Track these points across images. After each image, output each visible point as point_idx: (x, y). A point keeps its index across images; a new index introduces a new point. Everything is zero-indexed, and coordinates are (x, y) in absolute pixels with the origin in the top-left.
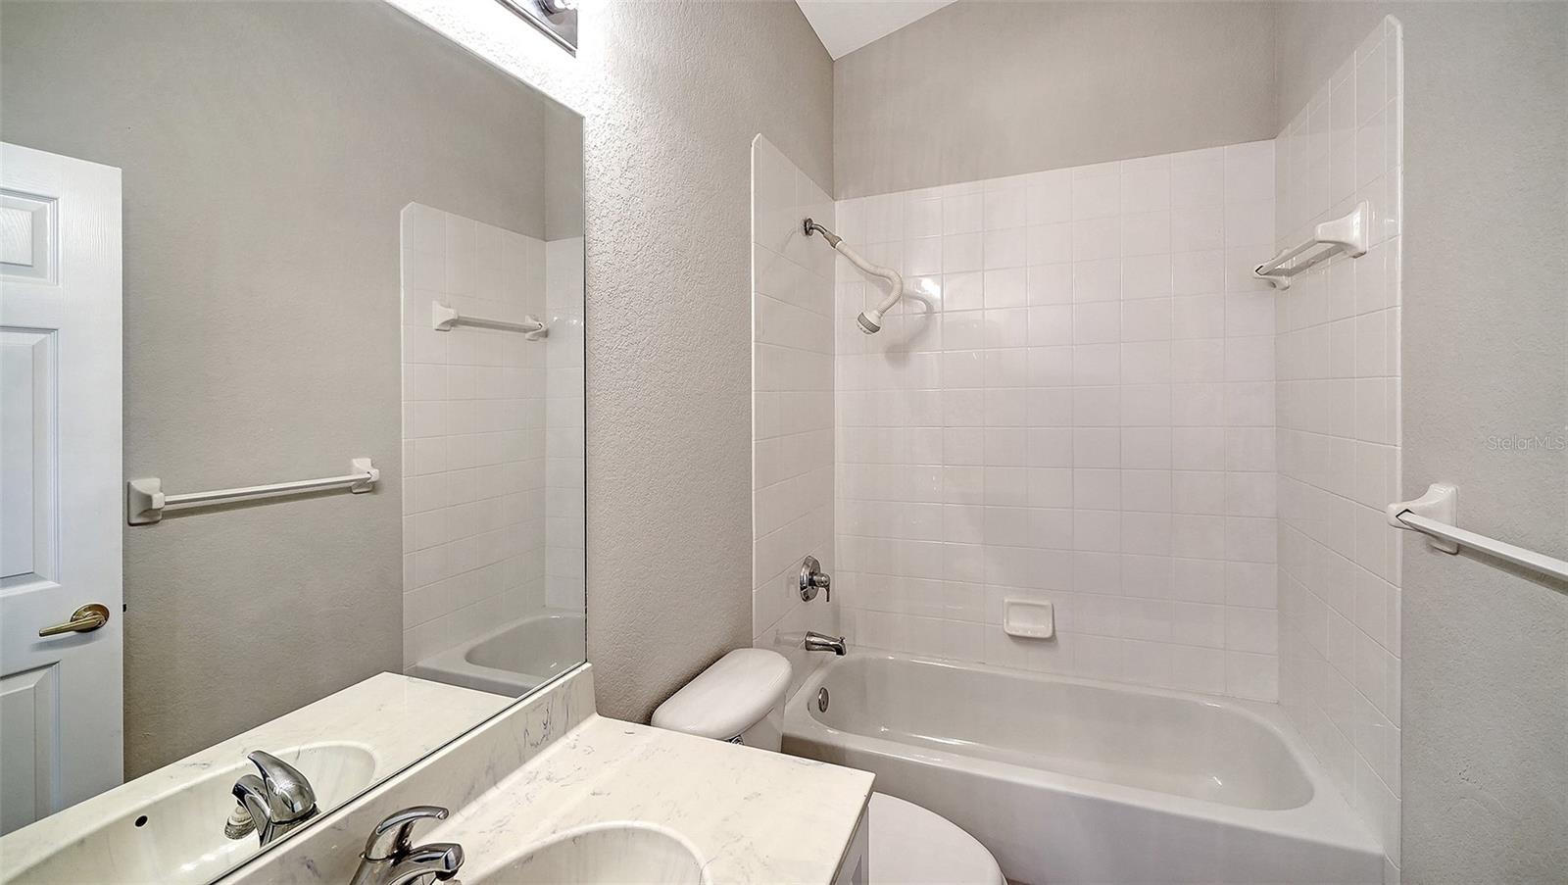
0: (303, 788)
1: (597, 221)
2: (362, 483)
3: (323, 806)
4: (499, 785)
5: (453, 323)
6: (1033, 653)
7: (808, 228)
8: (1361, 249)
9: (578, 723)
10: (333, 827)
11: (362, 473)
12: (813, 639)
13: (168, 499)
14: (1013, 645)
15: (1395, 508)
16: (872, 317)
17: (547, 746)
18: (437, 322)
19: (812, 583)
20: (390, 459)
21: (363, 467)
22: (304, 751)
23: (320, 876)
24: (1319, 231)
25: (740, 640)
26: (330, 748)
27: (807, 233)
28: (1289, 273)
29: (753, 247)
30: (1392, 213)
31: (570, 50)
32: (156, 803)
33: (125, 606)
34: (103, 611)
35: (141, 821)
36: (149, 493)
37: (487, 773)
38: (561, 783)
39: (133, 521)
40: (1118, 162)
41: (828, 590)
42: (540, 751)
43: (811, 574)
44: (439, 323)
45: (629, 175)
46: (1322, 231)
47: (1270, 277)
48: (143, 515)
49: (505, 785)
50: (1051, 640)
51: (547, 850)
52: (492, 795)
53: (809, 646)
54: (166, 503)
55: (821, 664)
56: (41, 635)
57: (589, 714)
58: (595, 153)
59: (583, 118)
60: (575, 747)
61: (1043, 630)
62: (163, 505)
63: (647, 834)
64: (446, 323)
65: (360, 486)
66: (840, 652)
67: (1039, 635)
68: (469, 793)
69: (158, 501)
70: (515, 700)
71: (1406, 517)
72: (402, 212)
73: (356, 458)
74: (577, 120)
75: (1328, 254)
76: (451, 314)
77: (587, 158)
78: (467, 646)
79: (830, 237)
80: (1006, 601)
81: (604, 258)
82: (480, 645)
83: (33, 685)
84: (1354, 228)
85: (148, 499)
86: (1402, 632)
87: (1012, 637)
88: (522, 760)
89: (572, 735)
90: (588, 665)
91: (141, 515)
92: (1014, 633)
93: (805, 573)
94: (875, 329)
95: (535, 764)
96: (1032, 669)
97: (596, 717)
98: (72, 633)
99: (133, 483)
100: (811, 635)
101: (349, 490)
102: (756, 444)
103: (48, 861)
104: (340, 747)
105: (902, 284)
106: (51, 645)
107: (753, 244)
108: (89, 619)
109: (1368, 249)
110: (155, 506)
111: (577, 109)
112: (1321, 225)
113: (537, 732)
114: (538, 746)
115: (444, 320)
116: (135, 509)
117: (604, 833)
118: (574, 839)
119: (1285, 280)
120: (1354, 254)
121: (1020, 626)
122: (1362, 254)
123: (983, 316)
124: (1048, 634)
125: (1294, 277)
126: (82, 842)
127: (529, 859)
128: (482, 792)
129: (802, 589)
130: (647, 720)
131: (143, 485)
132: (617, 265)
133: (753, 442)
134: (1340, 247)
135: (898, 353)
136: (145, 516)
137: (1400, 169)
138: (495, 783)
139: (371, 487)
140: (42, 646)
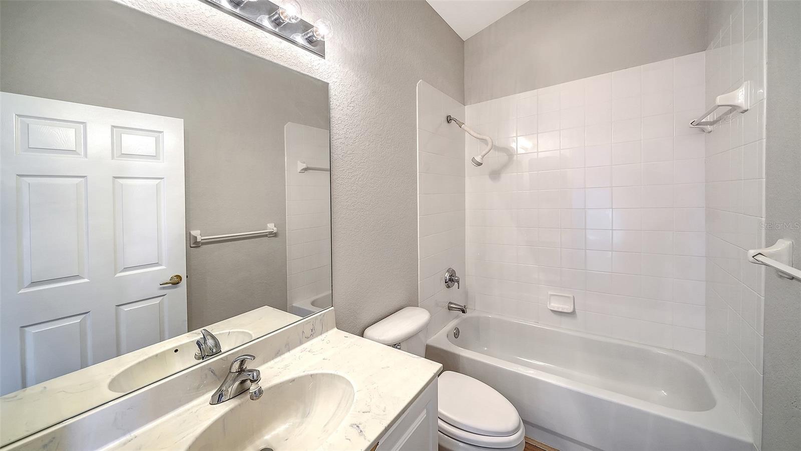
0: (217, 345)
1: (336, 126)
2: (271, 233)
3: (223, 351)
4: (291, 352)
5: (306, 169)
6: (565, 320)
7: (449, 120)
8: (745, 108)
9: (327, 331)
10: (221, 359)
11: (271, 229)
12: (452, 306)
13: (203, 238)
14: (552, 314)
15: (752, 252)
16: (478, 159)
17: (313, 339)
18: (299, 170)
19: (451, 280)
20: (281, 224)
21: (271, 227)
22: (232, 332)
23: (216, 376)
24: (718, 99)
25: (412, 302)
26: (240, 332)
27: (448, 122)
28: (712, 123)
29: (417, 131)
30: (761, 86)
31: (322, 56)
32: (181, 345)
33: (187, 276)
34: (179, 277)
35: (176, 351)
36: (196, 235)
37: (286, 346)
38: (314, 353)
39: (192, 246)
40: (610, 73)
41: (458, 284)
42: (309, 340)
43: (451, 276)
44: (300, 169)
45: (352, 105)
46: (720, 100)
47: (699, 126)
48: (193, 244)
49: (293, 352)
50: (573, 314)
51: (300, 378)
52: (287, 355)
53: (450, 308)
54: (202, 240)
55: (457, 317)
56: (161, 285)
57: (332, 328)
58: (335, 97)
59: (328, 84)
60: (323, 340)
61: (568, 308)
62: (200, 240)
63: (339, 377)
64: (302, 170)
65: (270, 234)
66: (464, 312)
67: (565, 311)
68: (278, 353)
69: (199, 239)
70: (302, 318)
71: (760, 258)
72: (285, 126)
73: (268, 223)
74: (325, 86)
75: (730, 111)
76: (304, 166)
77: (331, 100)
78: (313, 298)
79: (458, 123)
80: (549, 293)
81: (340, 141)
82: (317, 299)
83: (158, 302)
84: (740, 97)
85: (196, 237)
86: (764, 321)
87: (554, 311)
88: (301, 343)
89: (324, 335)
90: (332, 308)
91: (194, 244)
92: (552, 309)
93: (447, 275)
94: (480, 164)
95: (308, 345)
96: (565, 327)
97: (336, 329)
98: (170, 285)
99: (191, 232)
100: (452, 303)
101: (266, 236)
102: (420, 218)
103: (145, 360)
104: (243, 332)
105: (493, 142)
106: (164, 288)
107: (417, 130)
108: (176, 280)
109: (749, 108)
110: (198, 241)
111: (325, 81)
112: (719, 96)
113: (308, 332)
114: (308, 338)
115: (302, 168)
116: (192, 242)
117: (323, 375)
118: (311, 375)
119: (709, 128)
120: (742, 111)
121: (556, 305)
122: (746, 111)
123: (538, 156)
124: (570, 310)
125: (715, 126)
126: (157, 355)
127: (293, 380)
128: (283, 353)
129: (446, 283)
130: (362, 335)
131: (195, 233)
132: (346, 143)
133: (418, 217)
134: (734, 108)
135: (495, 174)
136: (196, 244)
137: (765, 62)
138: (289, 351)
139: (275, 235)
140: (161, 289)
